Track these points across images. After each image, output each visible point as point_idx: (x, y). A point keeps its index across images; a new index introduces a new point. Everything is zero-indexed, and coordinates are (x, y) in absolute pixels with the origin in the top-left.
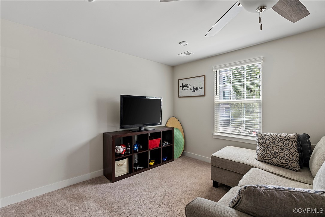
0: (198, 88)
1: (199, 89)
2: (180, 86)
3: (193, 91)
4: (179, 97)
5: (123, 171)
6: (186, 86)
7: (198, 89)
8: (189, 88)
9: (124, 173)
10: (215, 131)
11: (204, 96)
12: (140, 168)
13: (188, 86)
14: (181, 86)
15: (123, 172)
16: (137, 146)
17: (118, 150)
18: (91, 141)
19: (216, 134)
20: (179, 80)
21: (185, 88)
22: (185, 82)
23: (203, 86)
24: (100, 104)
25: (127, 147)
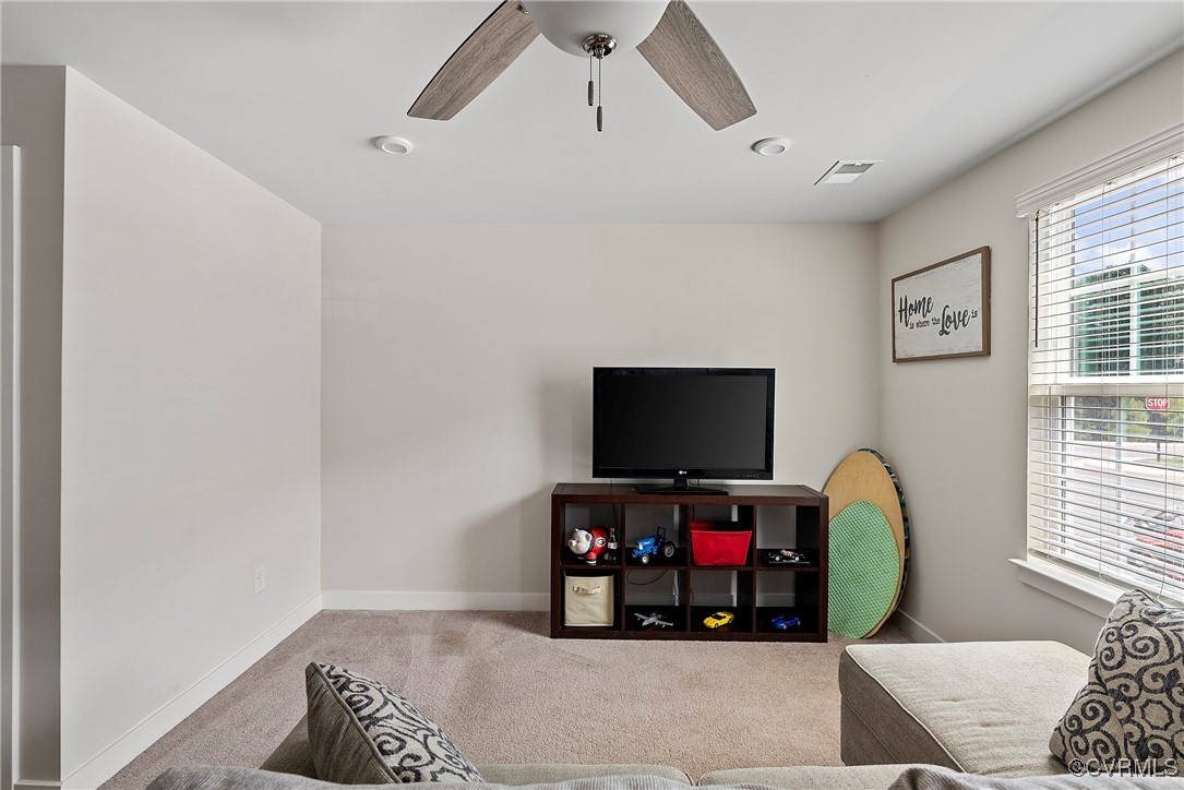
0: (960, 313)
1: (964, 319)
2: (897, 308)
3: (943, 332)
4: (895, 360)
5: (590, 612)
6: (916, 308)
7: (960, 319)
8: (929, 317)
9: (595, 622)
10: (1031, 544)
11: (986, 351)
12: (660, 626)
13: (923, 305)
14: (901, 311)
15: (592, 618)
16: (655, 544)
17: (574, 543)
18: (526, 503)
19: (1033, 563)
20: (894, 281)
21: (915, 318)
22: (911, 291)
23: (978, 305)
24: (548, 393)
25: (608, 539)
